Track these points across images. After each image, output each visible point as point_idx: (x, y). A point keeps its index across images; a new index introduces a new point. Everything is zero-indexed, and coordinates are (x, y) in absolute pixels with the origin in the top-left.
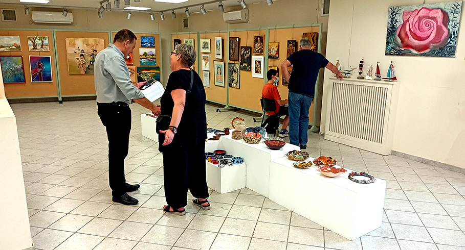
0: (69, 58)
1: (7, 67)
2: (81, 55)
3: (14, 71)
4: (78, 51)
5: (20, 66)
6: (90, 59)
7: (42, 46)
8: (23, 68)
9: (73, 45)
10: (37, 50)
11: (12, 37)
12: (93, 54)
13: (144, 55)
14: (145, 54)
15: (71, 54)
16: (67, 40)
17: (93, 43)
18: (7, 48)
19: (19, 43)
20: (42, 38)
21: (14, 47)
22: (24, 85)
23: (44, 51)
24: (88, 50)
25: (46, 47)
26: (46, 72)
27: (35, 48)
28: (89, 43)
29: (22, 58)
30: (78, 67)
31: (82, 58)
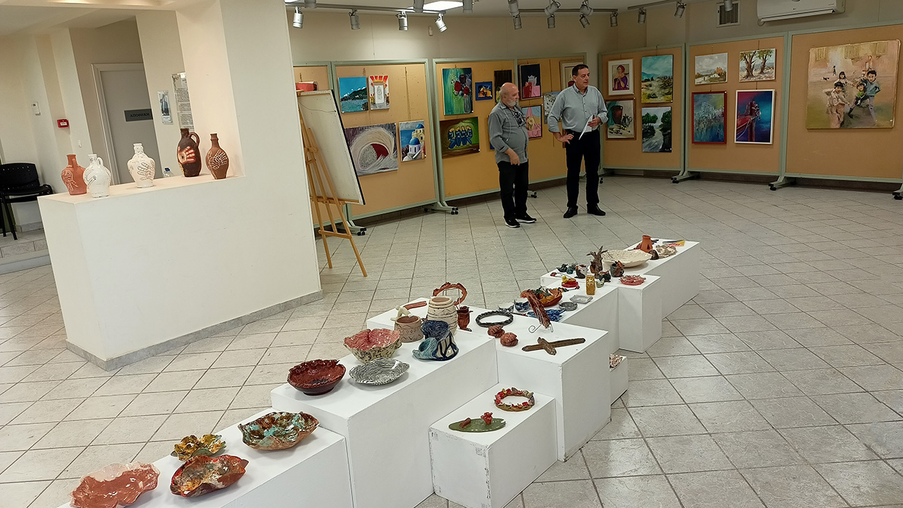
0: (811, 92)
1: (702, 114)
2: (839, 85)
3: (710, 121)
4: (831, 76)
5: (719, 112)
6: (856, 92)
7: (763, 69)
8: (725, 114)
9: (823, 62)
10: (752, 79)
11: (716, 56)
12: (866, 81)
15: (815, 83)
16: (813, 53)
17: (870, 53)
18: (706, 78)
19: (726, 66)
20: (764, 54)
21: (716, 76)
22: (723, 146)
23: (764, 79)
24: (856, 72)
25: (769, 70)
26: (762, 123)
27: (750, 74)
28: (861, 54)
29: (726, 95)
30: (828, 112)
31: (838, 92)
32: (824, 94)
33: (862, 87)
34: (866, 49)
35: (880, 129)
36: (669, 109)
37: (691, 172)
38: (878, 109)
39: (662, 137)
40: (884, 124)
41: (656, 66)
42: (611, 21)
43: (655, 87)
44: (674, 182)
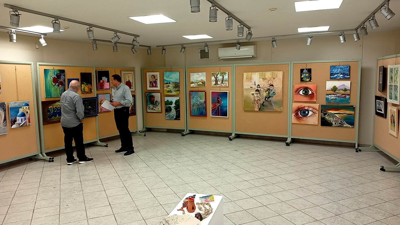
0: (245, 93)
1: (194, 101)
2: (257, 90)
3: (198, 105)
5: (203, 101)
6: (265, 94)
7: (222, 81)
8: (205, 102)
9: (250, 79)
10: (218, 86)
11: (200, 74)
12: (269, 89)
13: (332, 90)
14: (335, 89)
15: (247, 89)
16: (245, 75)
17: (270, 77)
18: (196, 84)
19: (205, 78)
20: (223, 74)
21: (201, 83)
22: (205, 118)
23: (223, 86)
24: (264, 85)
25: (226, 82)
26: (223, 107)
27: (216, 84)
28: (266, 77)
29: (205, 93)
30: (253, 103)
31: (257, 94)
32: (251, 94)
33: (267, 92)
34: (268, 75)
35: (276, 112)
36: (178, 98)
37: (190, 130)
38: (275, 103)
39: (175, 112)
40: (278, 110)
41: (171, 77)
42: (148, 52)
43: (171, 87)
44: (182, 136)
